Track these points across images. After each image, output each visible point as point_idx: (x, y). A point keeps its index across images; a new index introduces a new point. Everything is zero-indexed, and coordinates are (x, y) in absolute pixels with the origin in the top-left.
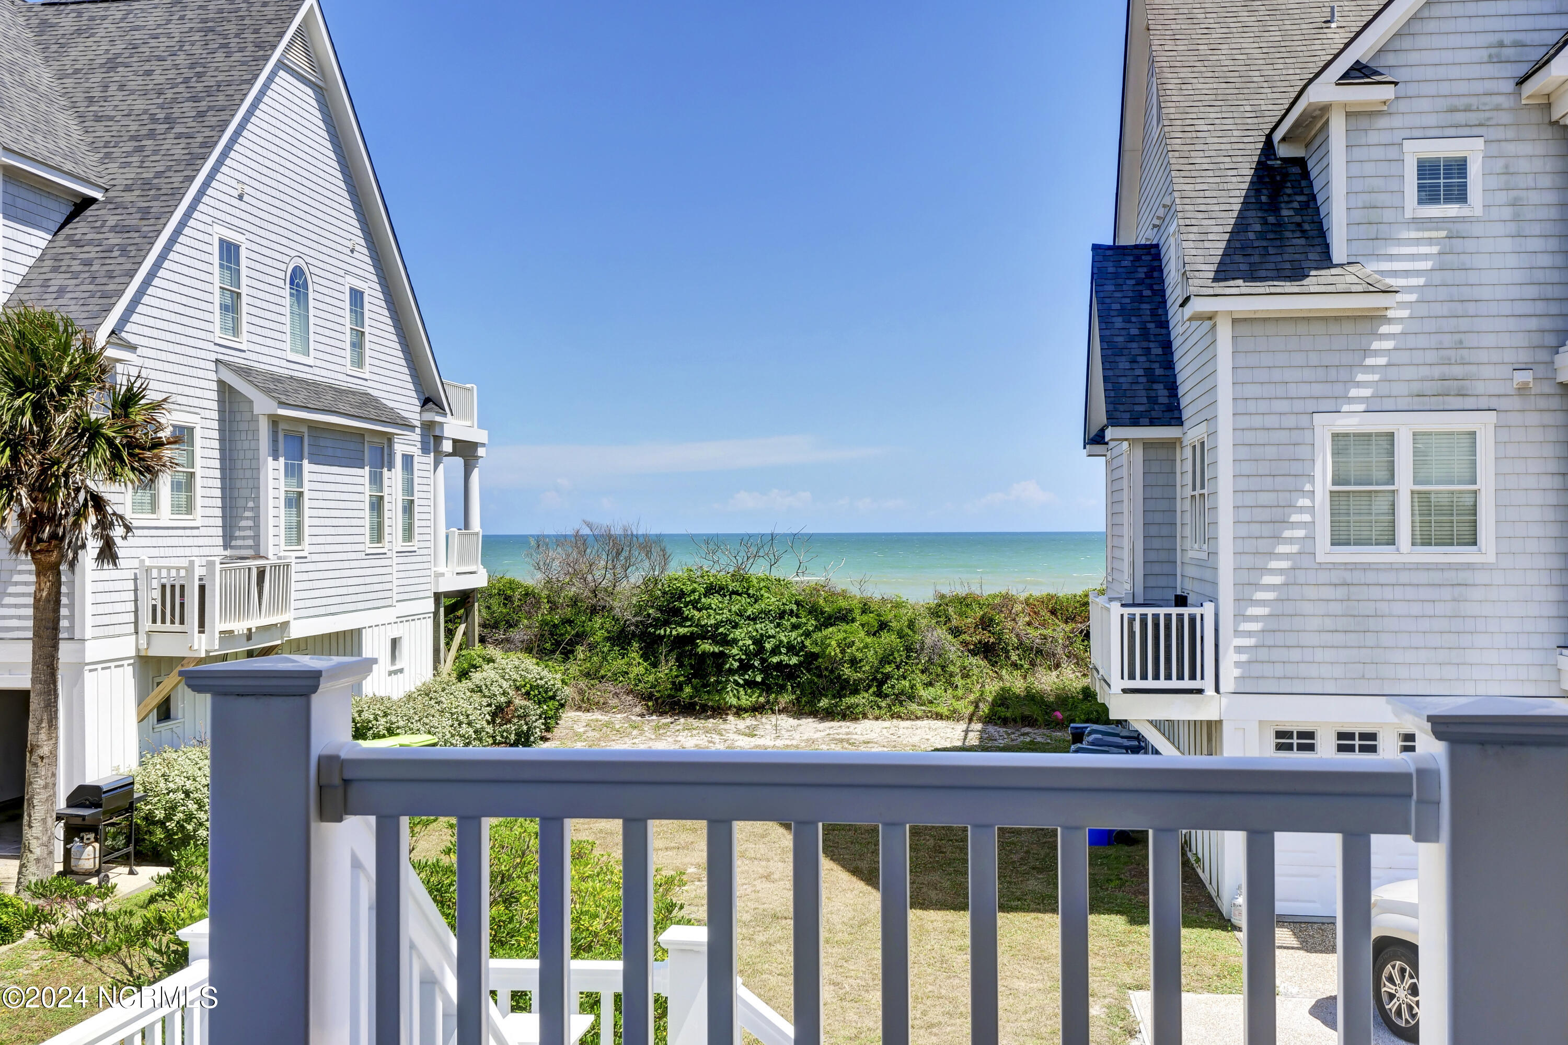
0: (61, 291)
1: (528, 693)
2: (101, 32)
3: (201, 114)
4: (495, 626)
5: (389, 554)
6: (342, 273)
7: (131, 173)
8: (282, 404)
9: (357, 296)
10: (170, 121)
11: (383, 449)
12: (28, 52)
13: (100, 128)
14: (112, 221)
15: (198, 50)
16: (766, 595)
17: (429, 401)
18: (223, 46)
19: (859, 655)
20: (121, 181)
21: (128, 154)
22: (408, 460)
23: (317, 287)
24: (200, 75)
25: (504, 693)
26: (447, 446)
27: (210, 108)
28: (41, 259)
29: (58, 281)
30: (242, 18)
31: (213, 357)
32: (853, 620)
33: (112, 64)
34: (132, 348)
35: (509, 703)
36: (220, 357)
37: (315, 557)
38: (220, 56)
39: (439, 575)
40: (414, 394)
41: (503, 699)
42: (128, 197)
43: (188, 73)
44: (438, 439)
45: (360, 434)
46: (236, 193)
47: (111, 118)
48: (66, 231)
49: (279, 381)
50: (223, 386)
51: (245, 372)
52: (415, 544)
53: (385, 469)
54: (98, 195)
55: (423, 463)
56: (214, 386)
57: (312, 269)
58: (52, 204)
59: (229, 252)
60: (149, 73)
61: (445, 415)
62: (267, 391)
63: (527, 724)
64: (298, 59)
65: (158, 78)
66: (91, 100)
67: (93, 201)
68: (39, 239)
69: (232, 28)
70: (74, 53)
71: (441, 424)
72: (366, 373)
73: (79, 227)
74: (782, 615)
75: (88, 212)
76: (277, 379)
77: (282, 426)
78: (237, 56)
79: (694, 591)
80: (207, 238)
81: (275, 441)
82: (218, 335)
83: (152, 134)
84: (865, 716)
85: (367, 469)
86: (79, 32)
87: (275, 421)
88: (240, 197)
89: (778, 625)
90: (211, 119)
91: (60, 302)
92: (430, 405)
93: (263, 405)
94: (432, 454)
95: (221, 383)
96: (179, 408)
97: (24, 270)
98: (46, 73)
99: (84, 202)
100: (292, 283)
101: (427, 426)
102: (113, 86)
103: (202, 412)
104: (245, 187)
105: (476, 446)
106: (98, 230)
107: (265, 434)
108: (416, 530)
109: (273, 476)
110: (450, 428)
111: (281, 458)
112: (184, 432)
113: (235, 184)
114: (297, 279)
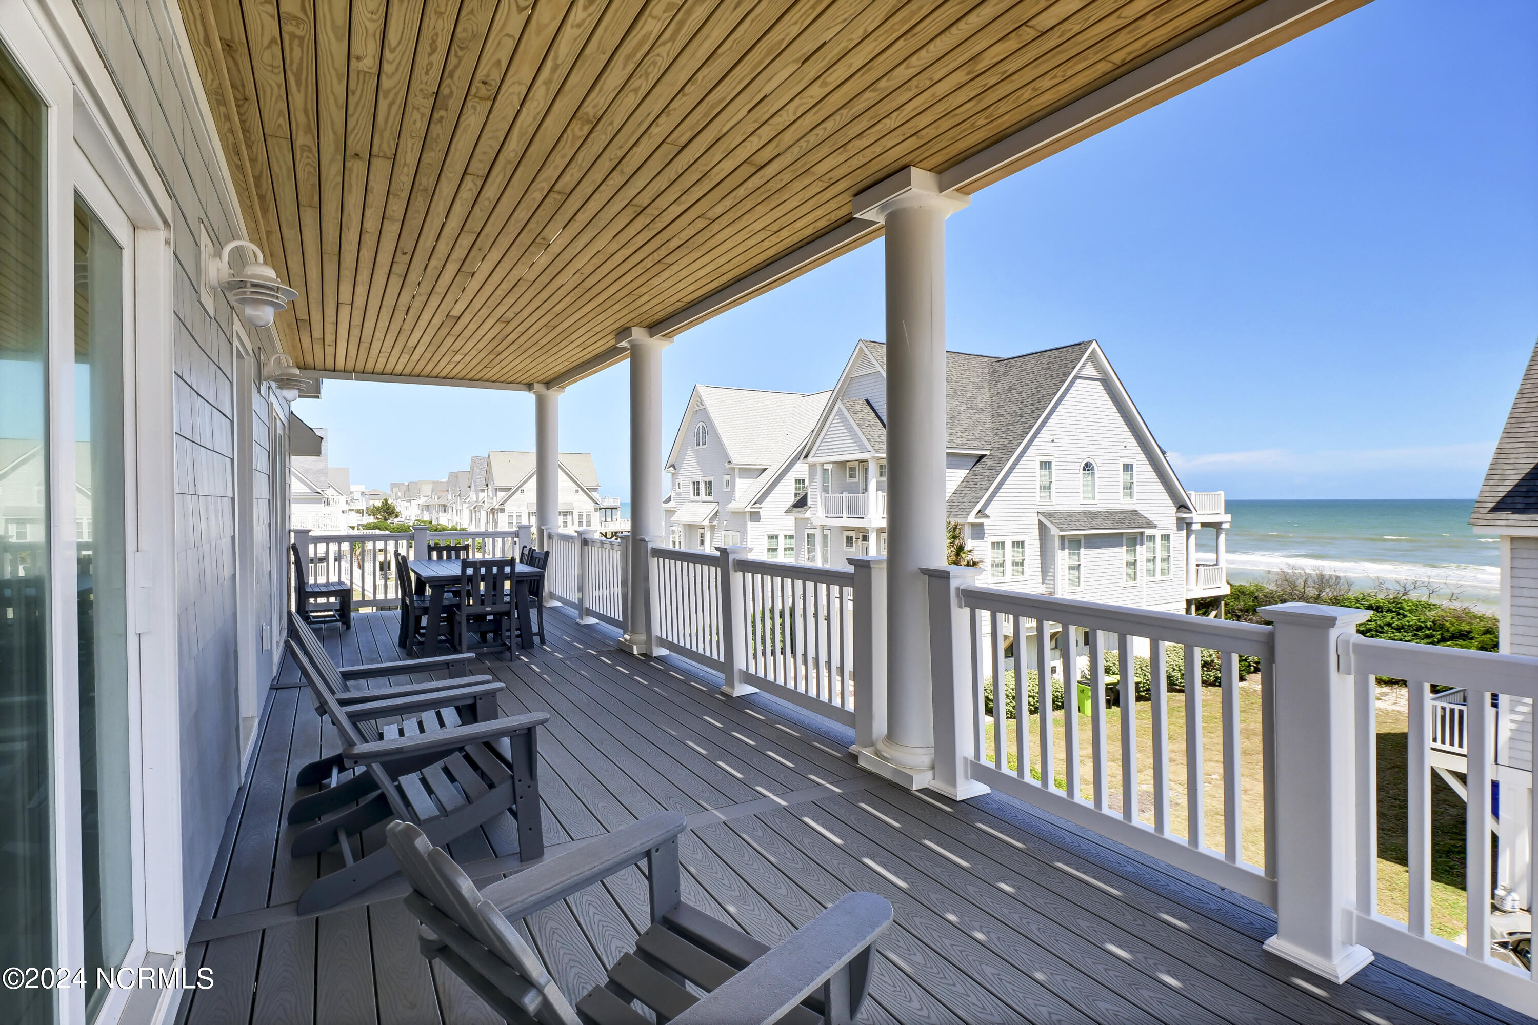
0: (964, 496)
2: (1011, 373)
3: (1034, 411)
4: (1247, 611)
5: (1140, 586)
6: (1118, 458)
7: (1001, 441)
8: (1062, 530)
9: (1128, 468)
10: (1021, 416)
11: (1137, 538)
12: (983, 387)
13: (997, 420)
14: (989, 464)
15: (1041, 379)
16: (1409, 615)
17: (1182, 506)
18: (1051, 376)
20: (997, 446)
21: (1003, 434)
22: (1166, 538)
23: (1099, 468)
24: (1038, 392)
25: (1211, 656)
26: (1196, 527)
27: (1037, 408)
28: (963, 482)
29: (966, 491)
30: (1063, 360)
31: (1036, 510)
32: (1472, 639)
33: (1010, 389)
34: (987, 517)
35: (1212, 661)
36: (1039, 510)
37: (1088, 591)
38: (1049, 381)
39: (1188, 591)
40: (1173, 505)
41: (1208, 659)
42: (997, 453)
43: (1034, 391)
44: (1189, 525)
45: (1122, 534)
46: (1050, 440)
47: (1002, 416)
48: (974, 469)
49: (1071, 516)
50: (1040, 523)
51: (1049, 515)
52: (1171, 576)
53: (1138, 547)
54: (987, 453)
55: (1178, 538)
56: (1037, 522)
57: (1096, 461)
58: (971, 460)
59: (1046, 465)
60: (1021, 392)
61: (1192, 513)
62: (1056, 524)
64: (1090, 371)
65: (1024, 395)
66: (999, 407)
67: (984, 456)
68: (962, 473)
69: (1057, 366)
70: (1000, 384)
71: (1192, 518)
72: (1135, 500)
73: (979, 467)
74: (1420, 629)
75: (983, 460)
76: (1070, 515)
77: (1066, 538)
80: (1033, 463)
81: (1062, 545)
82: (1041, 500)
83: (1012, 424)
85: (1125, 548)
86: (1004, 374)
87: (1063, 537)
88: (1053, 441)
89: (1415, 635)
90: (1035, 414)
91: (963, 501)
92: (1182, 509)
93: (1055, 531)
94: (1185, 531)
95: (1039, 520)
96: (1016, 534)
97: (956, 487)
98: (987, 396)
99: (982, 457)
100: (1084, 470)
101: (1180, 520)
102: (1008, 400)
103: (1029, 534)
104: (1055, 437)
105: (1221, 523)
106: (983, 468)
107: (1057, 542)
108: (1172, 569)
109: (1063, 558)
110: (1197, 518)
111: (1067, 551)
112: (1019, 545)
113: (1049, 436)
114: (1088, 467)
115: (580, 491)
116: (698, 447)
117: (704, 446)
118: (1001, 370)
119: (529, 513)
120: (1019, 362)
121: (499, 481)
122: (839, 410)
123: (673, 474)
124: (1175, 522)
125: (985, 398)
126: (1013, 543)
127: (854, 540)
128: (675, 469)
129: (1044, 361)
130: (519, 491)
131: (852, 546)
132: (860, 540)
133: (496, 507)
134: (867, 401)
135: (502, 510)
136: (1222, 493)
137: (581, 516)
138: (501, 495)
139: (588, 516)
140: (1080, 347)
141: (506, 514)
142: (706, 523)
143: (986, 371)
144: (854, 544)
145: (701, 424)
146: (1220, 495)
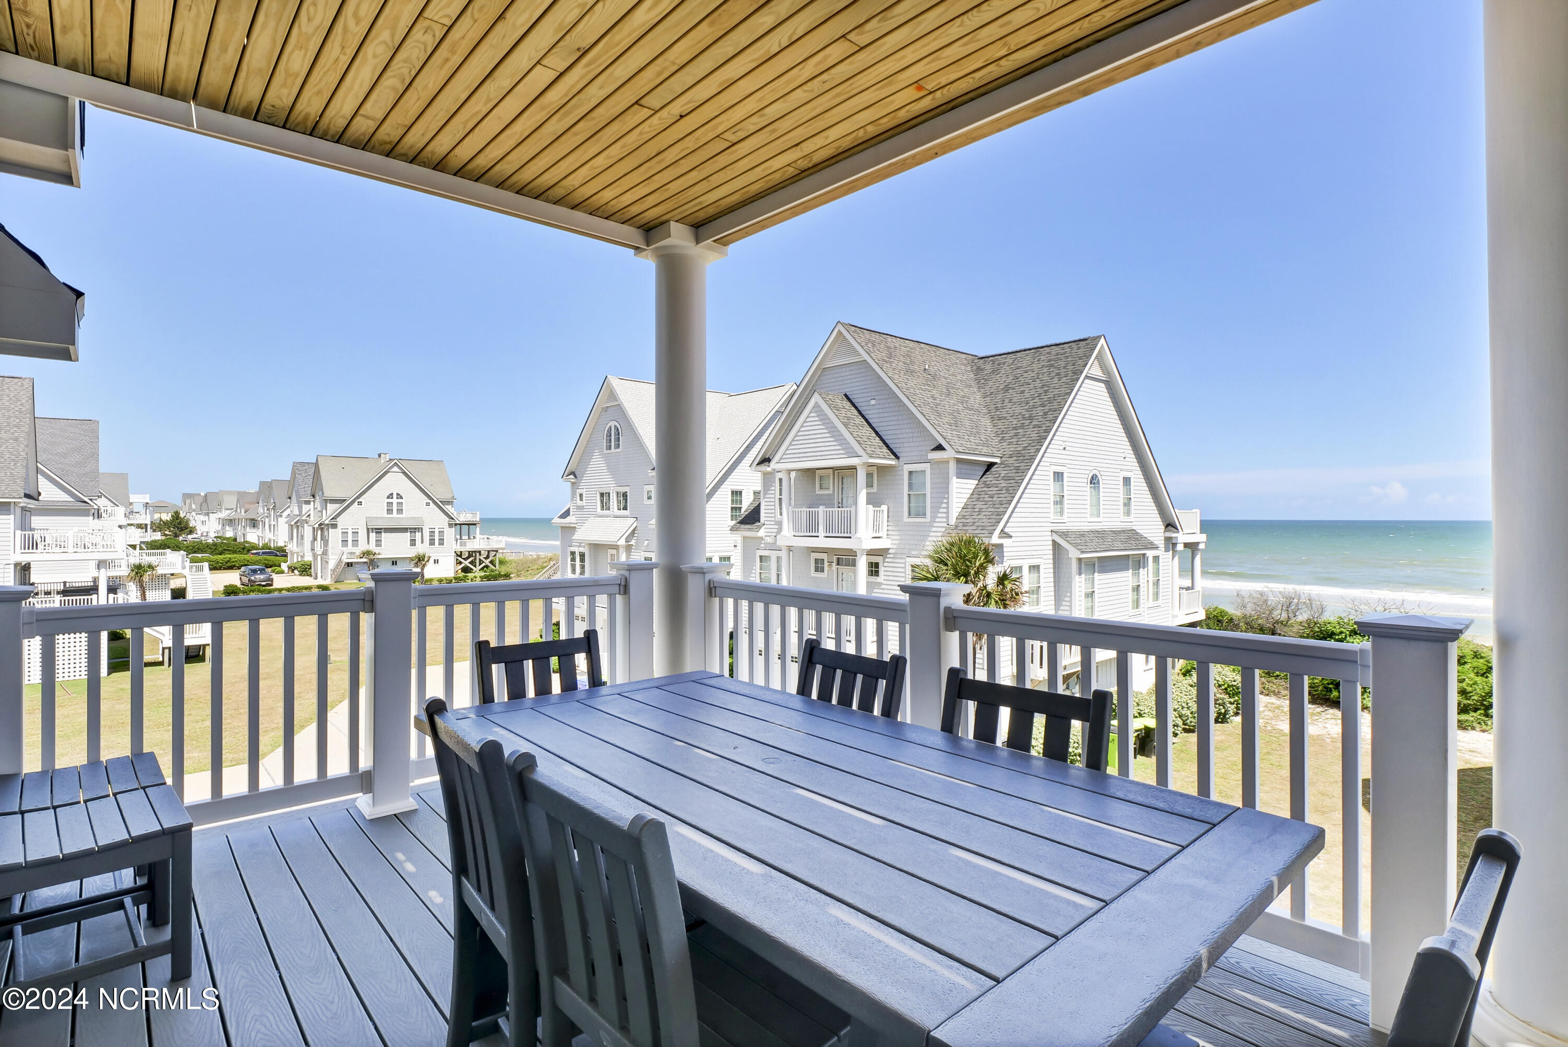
0: (980, 511)
1: (1226, 689)
2: (1003, 371)
3: (1046, 414)
5: (1143, 614)
6: (1119, 471)
7: (1012, 447)
8: (1083, 552)
9: (1127, 481)
10: (1031, 418)
11: (1140, 560)
12: (971, 386)
13: (1000, 423)
14: (1003, 473)
15: (1046, 378)
17: (1170, 525)
18: (1058, 374)
19: (1469, 689)
20: (1008, 453)
21: (1012, 437)
22: (1156, 559)
23: (1104, 482)
24: (1046, 391)
26: (1180, 547)
27: (1050, 410)
28: (972, 494)
29: (979, 505)
30: (1067, 357)
31: (1050, 529)
33: (1006, 389)
34: (1010, 537)
36: (1053, 529)
38: (1056, 380)
39: (1175, 616)
40: (1162, 523)
42: (1011, 461)
43: (1040, 391)
44: (1174, 545)
45: (1128, 556)
46: (1062, 448)
47: (1005, 418)
48: (983, 479)
49: (1083, 536)
50: (1055, 544)
51: (1064, 535)
52: (1160, 602)
53: (1141, 569)
54: (997, 460)
55: (1166, 559)
56: (1051, 543)
57: (1102, 473)
58: (978, 468)
59: (1058, 476)
60: (1023, 392)
61: (1178, 532)
62: (1076, 545)
63: (1224, 708)
64: (1096, 371)
65: (1027, 395)
66: (997, 409)
67: (995, 464)
68: (972, 484)
69: (1062, 364)
70: (990, 383)
71: (1177, 537)
72: (1133, 517)
73: (989, 477)
75: (993, 469)
76: (1082, 534)
77: (1083, 561)
78: (1064, 380)
79: (1341, 633)
80: (1048, 474)
81: (1080, 568)
82: (1053, 517)
83: (1022, 427)
84: (1473, 728)
85: (1131, 571)
86: (993, 372)
87: (1080, 560)
88: (1064, 449)
90: (1050, 417)
91: (979, 517)
92: (1170, 528)
93: (1074, 553)
94: (1171, 552)
95: (1054, 541)
96: (1033, 557)
97: (965, 500)
98: (978, 396)
99: (990, 466)
100: (1091, 483)
101: (1168, 540)
102: (1007, 401)
103: (1044, 557)
104: (1067, 443)
105: (1198, 543)
106: (997, 479)
107: (1074, 565)
108: (1161, 594)
109: (1079, 583)
110: (1182, 538)
111: (1083, 575)
112: (1035, 568)
113: (1061, 443)
114: (1094, 481)
115: (431, 503)
116: (609, 451)
117: (618, 450)
118: (988, 367)
119: (368, 529)
120: (1009, 359)
121: (330, 491)
122: (817, 405)
123: (573, 483)
124: (1163, 542)
125: (976, 399)
126: (1030, 567)
127: (826, 564)
128: (576, 477)
129: (1043, 358)
130: (356, 503)
131: (823, 571)
132: (834, 564)
133: (327, 522)
134: (846, 396)
135: (334, 526)
136: (1198, 511)
137: (432, 533)
138: (331, 507)
139: (441, 533)
140: (1087, 344)
141: (339, 530)
142: (622, 542)
143: (969, 368)
144: (826, 568)
145: (613, 424)
146: (1196, 513)
